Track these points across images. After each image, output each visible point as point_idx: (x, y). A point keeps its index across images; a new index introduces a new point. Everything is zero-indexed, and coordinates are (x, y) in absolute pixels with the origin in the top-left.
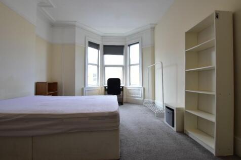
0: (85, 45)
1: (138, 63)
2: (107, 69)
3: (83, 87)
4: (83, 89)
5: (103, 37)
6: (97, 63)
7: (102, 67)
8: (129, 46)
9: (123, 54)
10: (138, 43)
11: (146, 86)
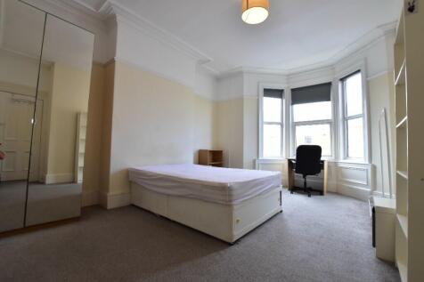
0: (258, 96)
1: (360, 112)
2: (298, 128)
3: (255, 157)
4: (254, 161)
5: (289, 76)
6: (279, 121)
7: (289, 126)
8: (343, 80)
9: (329, 100)
10: (359, 71)
11: (376, 162)
